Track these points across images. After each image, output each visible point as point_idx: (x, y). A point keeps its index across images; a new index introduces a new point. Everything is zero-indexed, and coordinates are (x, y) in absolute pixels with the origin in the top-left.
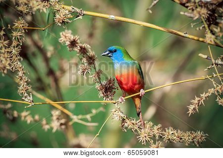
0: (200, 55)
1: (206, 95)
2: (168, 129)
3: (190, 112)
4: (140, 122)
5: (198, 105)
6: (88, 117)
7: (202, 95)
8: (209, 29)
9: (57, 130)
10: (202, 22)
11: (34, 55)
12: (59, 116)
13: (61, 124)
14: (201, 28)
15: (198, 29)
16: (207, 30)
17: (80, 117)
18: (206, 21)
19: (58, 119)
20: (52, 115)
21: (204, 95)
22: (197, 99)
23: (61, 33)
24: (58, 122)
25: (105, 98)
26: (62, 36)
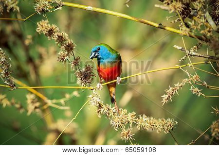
0: (175, 46)
1: (180, 85)
2: (142, 116)
3: (164, 101)
4: (116, 108)
5: (172, 95)
6: (62, 101)
7: (176, 85)
8: (184, 21)
9: (32, 113)
10: (178, 15)
11: (15, 43)
12: (34, 100)
13: (36, 108)
14: (176, 21)
15: (173, 22)
16: (182, 23)
17: (54, 101)
18: (180, 14)
19: (33, 102)
20: (27, 99)
21: (177, 85)
22: (171, 89)
23: (38, 23)
24: (33, 105)
25: (83, 85)
26: (39, 25)
